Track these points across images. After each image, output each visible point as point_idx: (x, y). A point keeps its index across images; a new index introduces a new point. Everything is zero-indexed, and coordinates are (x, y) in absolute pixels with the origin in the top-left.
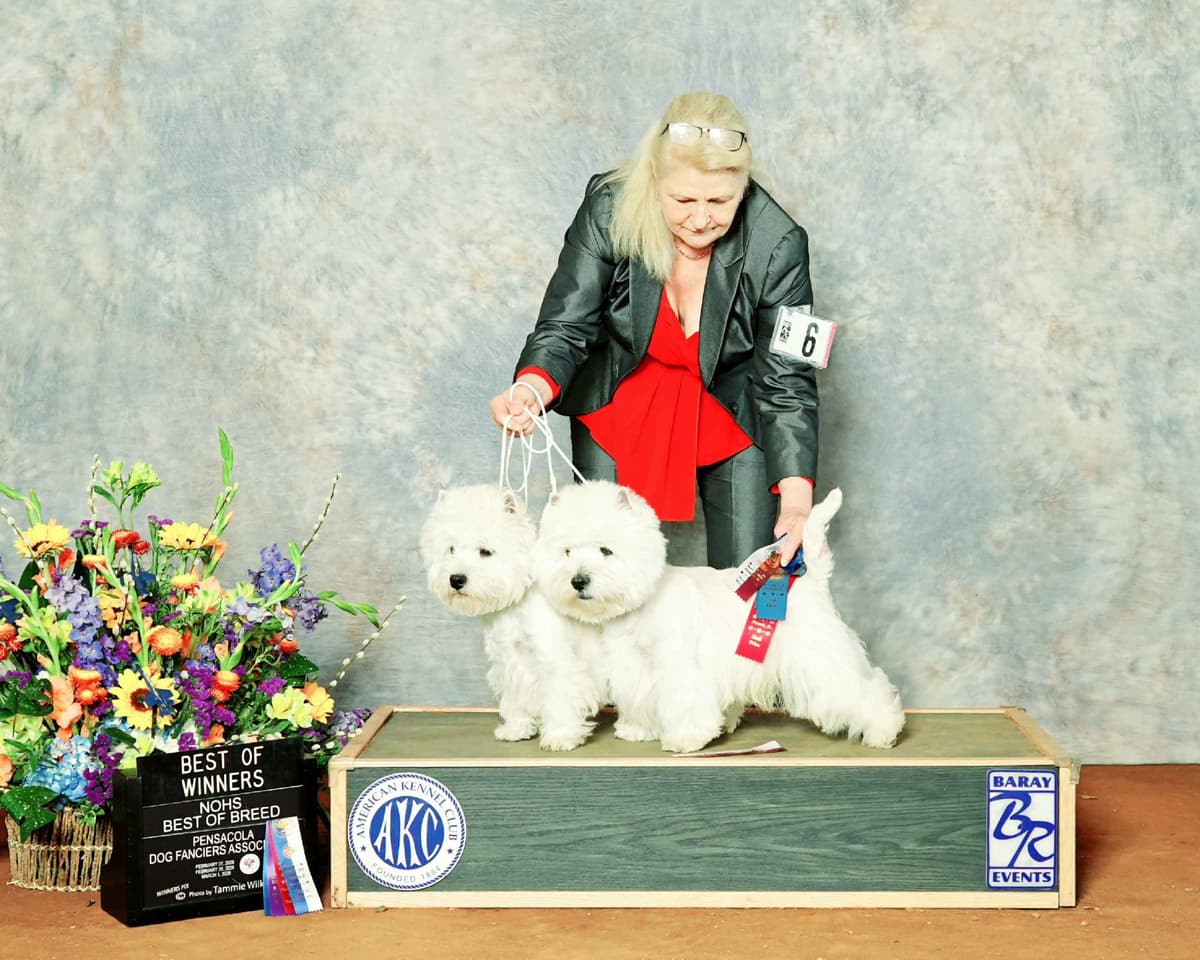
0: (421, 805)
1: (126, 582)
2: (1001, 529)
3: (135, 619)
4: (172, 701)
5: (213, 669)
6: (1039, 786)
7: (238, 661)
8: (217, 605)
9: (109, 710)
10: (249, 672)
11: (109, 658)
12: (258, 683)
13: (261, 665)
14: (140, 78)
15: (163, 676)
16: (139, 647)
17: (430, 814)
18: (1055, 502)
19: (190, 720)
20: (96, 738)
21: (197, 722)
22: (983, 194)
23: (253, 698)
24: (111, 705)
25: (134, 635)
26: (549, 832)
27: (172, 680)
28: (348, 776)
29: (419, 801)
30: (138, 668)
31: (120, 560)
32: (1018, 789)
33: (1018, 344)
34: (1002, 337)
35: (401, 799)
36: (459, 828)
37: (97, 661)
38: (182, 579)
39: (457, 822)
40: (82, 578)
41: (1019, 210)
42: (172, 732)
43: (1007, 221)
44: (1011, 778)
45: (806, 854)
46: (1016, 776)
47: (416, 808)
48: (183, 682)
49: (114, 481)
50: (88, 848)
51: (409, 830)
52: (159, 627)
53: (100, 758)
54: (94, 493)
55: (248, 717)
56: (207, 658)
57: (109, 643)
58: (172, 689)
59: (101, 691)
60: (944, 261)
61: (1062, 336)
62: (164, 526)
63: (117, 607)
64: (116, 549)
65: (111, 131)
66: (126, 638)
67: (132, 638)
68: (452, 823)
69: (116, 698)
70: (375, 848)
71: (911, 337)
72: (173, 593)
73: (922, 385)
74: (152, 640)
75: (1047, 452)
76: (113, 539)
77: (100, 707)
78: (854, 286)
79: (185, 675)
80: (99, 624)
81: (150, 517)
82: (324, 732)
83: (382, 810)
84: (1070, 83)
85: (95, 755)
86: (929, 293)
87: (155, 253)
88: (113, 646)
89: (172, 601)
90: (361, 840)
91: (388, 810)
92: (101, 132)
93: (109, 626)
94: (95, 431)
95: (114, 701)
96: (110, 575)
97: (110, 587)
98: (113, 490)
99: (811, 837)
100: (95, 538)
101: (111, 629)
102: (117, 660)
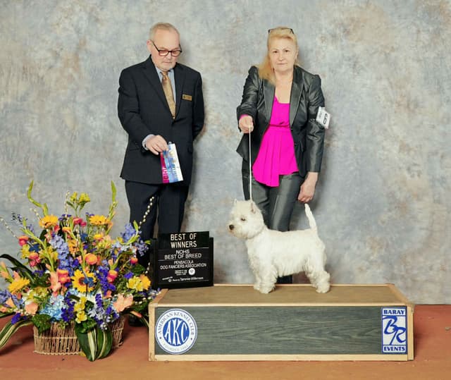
1: (78, 237)
2: (384, 217)
3: (81, 251)
4: (93, 282)
5: (108, 269)
6: (400, 313)
7: (116, 267)
8: (109, 245)
9: (71, 285)
10: (121, 270)
11: (71, 265)
12: (123, 274)
13: (125, 268)
14: (85, 57)
15: (90, 272)
16: (82, 261)
17: (184, 325)
18: (403, 207)
19: (99, 289)
20: (66, 296)
21: (102, 290)
22: (376, 98)
23: (122, 280)
24: (71, 283)
25: (80, 257)
26: (226, 332)
27: (94, 274)
28: (155, 310)
29: (180, 320)
30: (82, 269)
31: (76, 229)
32: (392, 314)
33: (388, 150)
34: (383, 148)
35: (174, 319)
36: (195, 330)
37: (67, 266)
38: (97, 236)
39: (194, 327)
40: (62, 235)
41: (389, 103)
42: (93, 293)
43: (384, 107)
44: (390, 311)
45: (317, 339)
46: (392, 310)
47: (179, 322)
48: (97, 274)
49: (74, 200)
50: (62, 338)
51: (177, 331)
52: (89, 254)
53: (67, 303)
54: (67, 204)
55: (120, 287)
56: (105, 265)
57: (71, 260)
58: (93, 277)
59: (68, 278)
60: (363, 121)
61: (404, 148)
62: (91, 216)
63: (74, 246)
64: (74, 226)
65: (75, 76)
66: (77, 258)
67: (79, 258)
68: (192, 328)
69: (73, 280)
70: (165, 337)
71: (352, 148)
72: (94, 241)
73: (356, 165)
74: (87, 258)
75: (400, 189)
76: (73, 221)
77: (68, 284)
79: (98, 272)
80: (67, 253)
81: (86, 213)
82: (147, 294)
83: (167, 323)
84: (405, 60)
85: (65, 302)
86: (358, 132)
87: (90, 117)
88: (73, 261)
89: (94, 244)
90: (160, 335)
92: (72, 76)
93: (71, 253)
94: (67, 181)
95: (73, 282)
96: (72, 234)
97: (72, 239)
98: (74, 203)
99: (319, 333)
100: (67, 221)
101: (72, 255)
102: (74, 266)
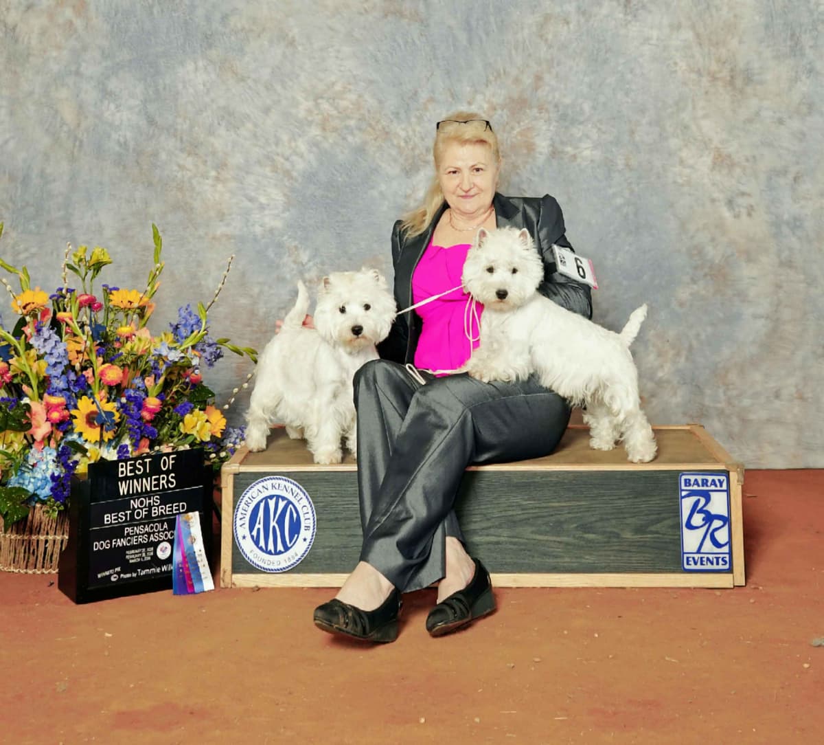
0: (285, 502)
1: (86, 332)
2: (683, 294)
3: (91, 359)
4: (114, 420)
5: (143, 396)
6: (716, 486)
7: (160, 391)
8: (147, 349)
9: (70, 427)
10: (168, 398)
11: (72, 388)
12: (174, 406)
13: (177, 392)
15: (108, 402)
16: (93, 379)
17: (291, 509)
18: (719, 274)
19: (126, 435)
20: (60, 449)
21: (131, 436)
22: (668, 65)
23: (170, 418)
24: (72, 423)
25: (90, 371)
27: (116, 404)
28: (234, 479)
29: (284, 498)
30: (92, 394)
31: (82, 316)
32: (701, 488)
33: (691, 167)
34: (682, 162)
35: (271, 497)
36: (312, 521)
37: (64, 390)
38: (124, 330)
39: (310, 515)
40: (56, 329)
41: (694, 76)
42: (114, 444)
43: (685, 84)
44: (696, 480)
45: (555, 541)
46: (699, 478)
47: (282, 504)
48: (123, 406)
49: (81, 260)
50: (51, 538)
51: (277, 522)
52: (107, 365)
53: (63, 464)
54: (67, 269)
55: (167, 432)
56: (139, 388)
58: (114, 411)
59: (66, 412)
60: (643, 111)
61: (722, 161)
62: (114, 292)
63: (79, 349)
64: (80, 309)
65: (78, 23)
66: (84, 373)
67: (88, 373)
68: (307, 516)
69: (75, 418)
70: (252, 537)
71: (620, 163)
72: (118, 340)
73: (627, 193)
74: (102, 374)
75: (713, 240)
76: (78, 302)
77: (64, 425)
78: (581, 127)
79: (124, 400)
80: (66, 362)
81: (104, 286)
82: (219, 445)
83: (257, 506)
85: (59, 462)
86: (632, 132)
87: (109, 103)
88: (75, 379)
89: (116, 345)
90: (242, 531)
91: (262, 505)
92: (71, 24)
93: (73, 364)
94: (68, 226)
95: (74, 421)
96: (75, 326)
97: (75, 335)
98: (80, 266)
99: (558, 528)
100: (66, 300)
101: (74, 367)
102: (77, 390)
